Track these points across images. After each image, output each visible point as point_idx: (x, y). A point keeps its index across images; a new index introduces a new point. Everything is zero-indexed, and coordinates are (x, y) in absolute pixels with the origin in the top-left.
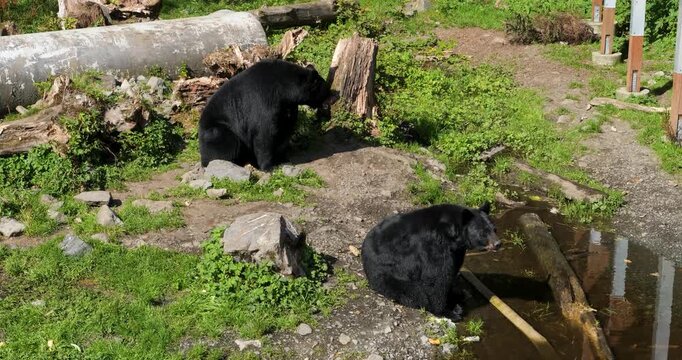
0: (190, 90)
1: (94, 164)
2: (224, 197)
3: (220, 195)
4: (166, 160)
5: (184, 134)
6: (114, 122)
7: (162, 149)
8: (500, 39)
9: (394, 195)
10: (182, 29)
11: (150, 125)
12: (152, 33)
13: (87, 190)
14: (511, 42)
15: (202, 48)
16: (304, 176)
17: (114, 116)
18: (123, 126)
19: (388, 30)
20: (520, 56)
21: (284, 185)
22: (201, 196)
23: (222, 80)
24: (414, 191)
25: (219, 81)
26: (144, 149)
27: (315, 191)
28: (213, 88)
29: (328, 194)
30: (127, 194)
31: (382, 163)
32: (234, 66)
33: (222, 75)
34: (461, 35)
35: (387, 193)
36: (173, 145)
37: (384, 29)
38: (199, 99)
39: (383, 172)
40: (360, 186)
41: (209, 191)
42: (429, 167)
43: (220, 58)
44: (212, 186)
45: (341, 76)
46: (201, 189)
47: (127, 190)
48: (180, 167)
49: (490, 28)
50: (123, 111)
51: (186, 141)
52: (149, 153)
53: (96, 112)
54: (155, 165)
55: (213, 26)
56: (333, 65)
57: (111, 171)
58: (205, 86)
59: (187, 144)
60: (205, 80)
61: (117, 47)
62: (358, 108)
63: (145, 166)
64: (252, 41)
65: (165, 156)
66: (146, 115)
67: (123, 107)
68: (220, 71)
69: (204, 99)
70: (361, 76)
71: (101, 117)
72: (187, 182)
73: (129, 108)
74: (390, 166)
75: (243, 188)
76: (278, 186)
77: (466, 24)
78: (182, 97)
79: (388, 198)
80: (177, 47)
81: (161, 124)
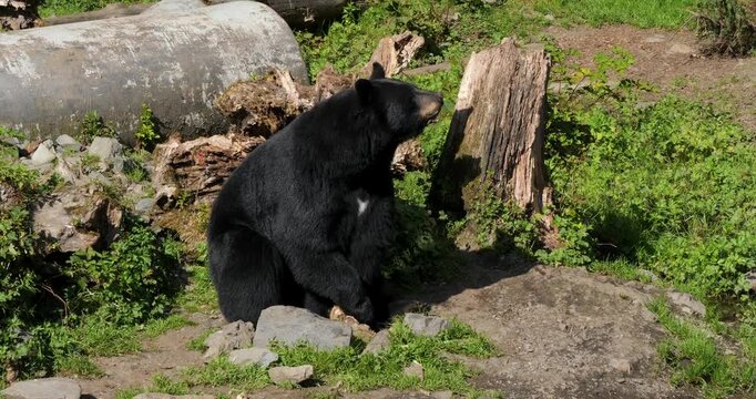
0: (189, 164)
1: (29, 321)
2: (308, 383)
3: (301, 378)
4: (160, 309)
5: (183, 255)
6: (54, 232)
7: (150, 286)
8: (681, 48)
9: (635, 367)
10: (138, 39)
11: (123, 237)
12: (80, 47)
13: (20, 377)
14: (708, 53)
15: (179, 76)
16: (453, 334)
17: (53, 220)
18: (72, 241)
19: (454, 33)
20: (734, 80)
21: (422, 355)
22: (259, 383)
23: (255, 140)
24: (670, 358)
25: (248, 142)
26: (115, 287)
27: (481, 365)
28: (236, 157)
29: (509, 369)
30: (102, 382)
31: (591, 303)
32: (278, 111)
33: (253, 131)
34: (602, 40)
35: (622, 364)
36: (169, 278)
37: (447, 32)
38: (209, 180)
39: (599, 322)
40: (564, 351)
41: (274, 372)
42: (674, 308)
43: (251, 97)
44: (279, 361)
45: (482, 129)
46: (256, 366)
47: (100, 375)
48: (191, 324)
49: (652, 24)
50: (69, 211)
51: (189, 268)
52: (126, 295)
53: (19, 213)
54: (141, 321)
55: (197, 31)
56: (460, 106)
57: (60, 336)
58: (221, 154)
59: (191, 274)
60: (219, 142)
61: (14, 77)
62: (517, 191)
63: (121, 323)
64: (275, 60)
65: (158, 302)
66: (116, 217)
67: (67, 200)
68: (251, 122)
69: (219, 181)
70: (522, 127)
71: (27, 224)
72: (223, 354)
73: (82, 203)
74: (608, 308)
75: (341, 363)
76: (410, 357)
77: (604, 18)
78: (177, 177)
79: (625, 375)
80: (130, 75)
81: (144, 236)
